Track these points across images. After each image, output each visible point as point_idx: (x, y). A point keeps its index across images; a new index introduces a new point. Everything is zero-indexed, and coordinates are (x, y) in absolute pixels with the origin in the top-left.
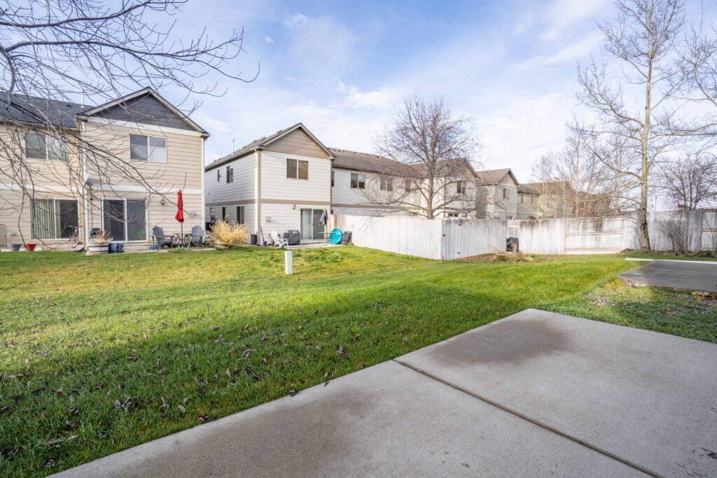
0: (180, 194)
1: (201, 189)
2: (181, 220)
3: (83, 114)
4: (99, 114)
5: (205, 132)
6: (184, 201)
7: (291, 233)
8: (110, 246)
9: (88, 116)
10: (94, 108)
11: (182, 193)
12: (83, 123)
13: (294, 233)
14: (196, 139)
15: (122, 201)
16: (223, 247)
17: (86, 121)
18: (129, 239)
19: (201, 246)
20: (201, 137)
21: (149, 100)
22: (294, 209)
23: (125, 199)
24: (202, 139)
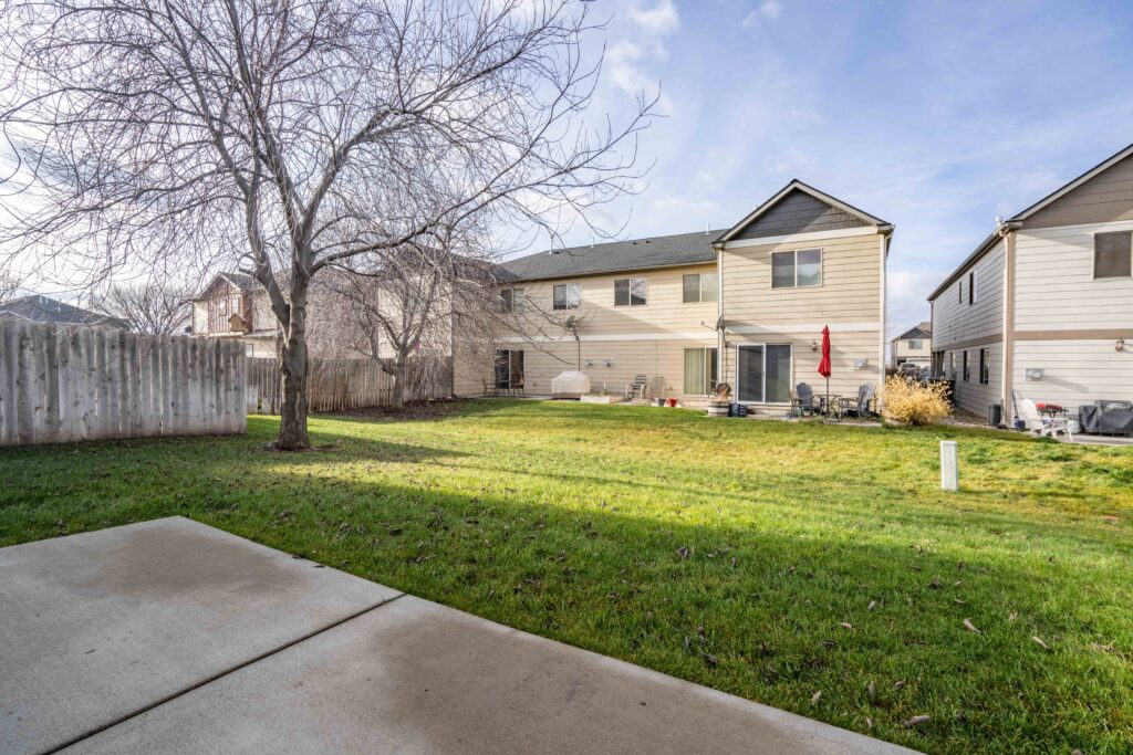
0: (826, 332)
1: (878, 321)
2: (827, 374)
3: (718, 241)
4: (736, 237)
5: (885, 224)
6: (832, 343)
7: (1103, 407)
8: (730, 406)
9: (724, 242)
10: (730, 230)
11: (830, 330)
12: (720, 252)
13: (1112, 406)
14: (869, 239)
15: (761, 347)
16: (895, 423)
17: (723, 249)
18: (767, 401)
19: (868, 418)
20: (879, 233)
21: (797, 199)
22: (1120, 350)
23: (765, 345)
24: (882, 236)
